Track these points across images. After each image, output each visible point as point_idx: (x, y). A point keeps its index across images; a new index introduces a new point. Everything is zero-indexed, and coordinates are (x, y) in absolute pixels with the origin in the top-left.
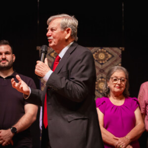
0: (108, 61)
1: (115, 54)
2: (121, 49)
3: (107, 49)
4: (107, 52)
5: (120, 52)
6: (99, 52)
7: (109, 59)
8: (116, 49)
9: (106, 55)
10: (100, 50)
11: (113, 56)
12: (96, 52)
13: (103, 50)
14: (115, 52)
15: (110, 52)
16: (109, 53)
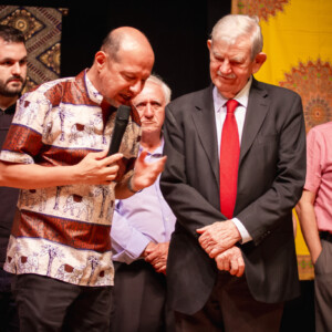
0: (33, 35)
1: (49, 23)
2: (63, 12)
3: (33, 9)
4: (32, 16)
5: (59, 18)
6: (16, 17)
7: (36, 33)
8: (51, 11)
9: (30, 23)
10: (18, 11)
11: (44, 26)
12: (10, 15)
13: (23, 11)
14: (50, 17)
15: (38, 16)
16: (37, 20)
